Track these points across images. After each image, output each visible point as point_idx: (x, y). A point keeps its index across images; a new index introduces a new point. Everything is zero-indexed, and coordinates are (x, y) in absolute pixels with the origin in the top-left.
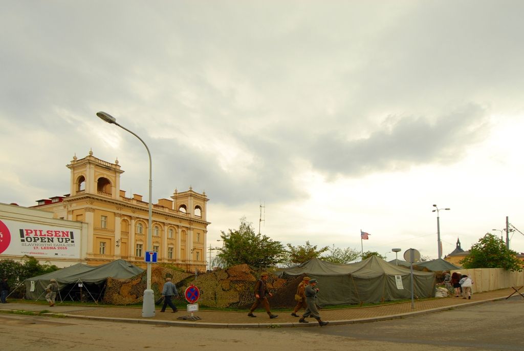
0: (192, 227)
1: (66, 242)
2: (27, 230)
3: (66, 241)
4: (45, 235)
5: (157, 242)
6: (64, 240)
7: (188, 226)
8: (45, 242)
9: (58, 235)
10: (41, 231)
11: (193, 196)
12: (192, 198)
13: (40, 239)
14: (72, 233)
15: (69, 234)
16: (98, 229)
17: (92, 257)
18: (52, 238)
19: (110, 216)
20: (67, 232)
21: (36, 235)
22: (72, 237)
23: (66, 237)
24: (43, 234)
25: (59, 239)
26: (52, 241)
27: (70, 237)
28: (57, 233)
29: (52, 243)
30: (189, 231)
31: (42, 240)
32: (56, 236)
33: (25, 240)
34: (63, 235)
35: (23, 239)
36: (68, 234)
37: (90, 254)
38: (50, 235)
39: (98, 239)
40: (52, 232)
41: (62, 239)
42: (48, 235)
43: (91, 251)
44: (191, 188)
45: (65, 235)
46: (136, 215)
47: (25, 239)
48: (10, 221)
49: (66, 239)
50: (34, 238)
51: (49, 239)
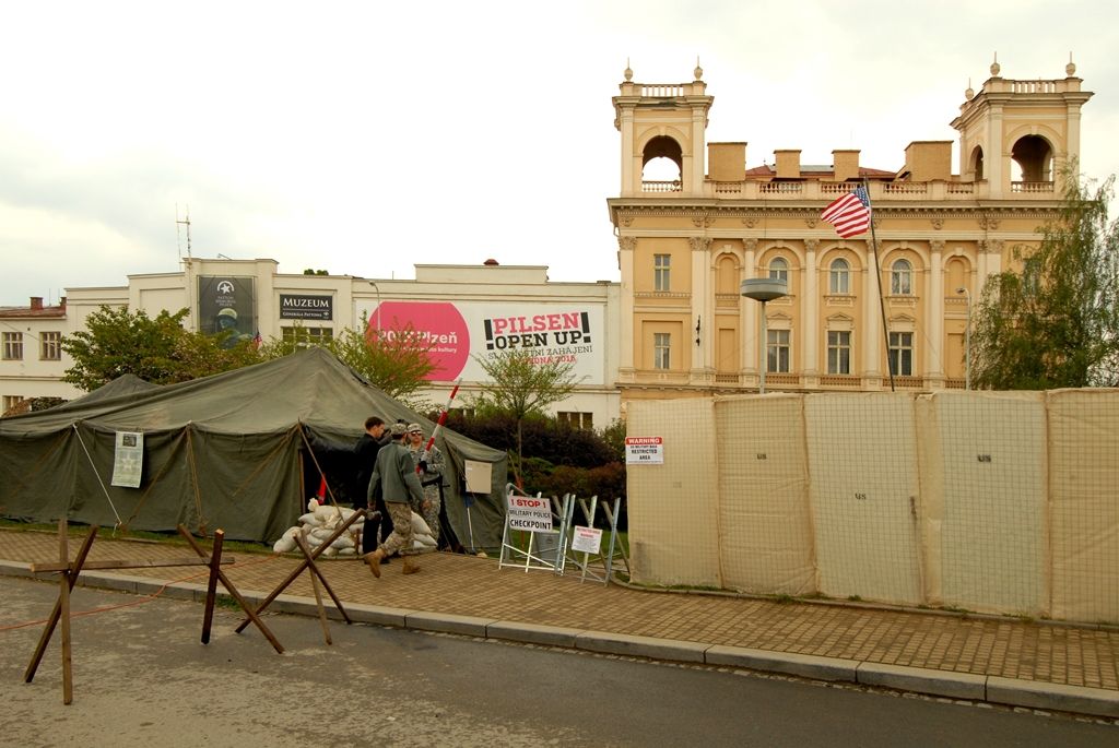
0: (993, 235)
1: (573, 342)
2: (497, 321)
3: (573, 338)
4: (530, 329)
5: (841, 317)
6: (569, 336)
7: (977, 234)
8: (531, 345)
9: (555, 325)
10: (522, 320)
11: (997, 102)
12: (997, 110)
13: (521, 339)
14: (584, 316)
15: (579, 318)
16: (646, 298)
17: (632, 379)
18: (545, 335)
19: (677, 251)
20: (575, 315)
21: (513, 330)
22: (586, 329)
23: (573, 329)
24: (526, 327)
25: (557, 334)
26: (545, 344)
27: (580, 329)
28: (554, 319)
29: (545, 348)
30: (981, 256)
31: (525, 341)
32: (551, 328)
33: (495, 346)
34: (566, 323)
35: (490, 342)
36: (575, 318)
37: (624, 372)
38: (540, 326)
39: (647, 324)
40: (543, 318)
41: (565, 333)
42: (536, 329)
43: (628, 363)
44: (995, 68)
45: (570, 324)
46: (757, 233)
47: (493, 342)
48: (468, 304)
49: (572, 333)
50: (510, 337)
51: (537, 336)
